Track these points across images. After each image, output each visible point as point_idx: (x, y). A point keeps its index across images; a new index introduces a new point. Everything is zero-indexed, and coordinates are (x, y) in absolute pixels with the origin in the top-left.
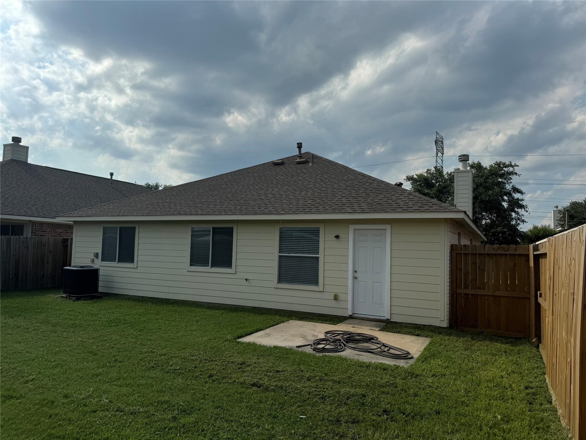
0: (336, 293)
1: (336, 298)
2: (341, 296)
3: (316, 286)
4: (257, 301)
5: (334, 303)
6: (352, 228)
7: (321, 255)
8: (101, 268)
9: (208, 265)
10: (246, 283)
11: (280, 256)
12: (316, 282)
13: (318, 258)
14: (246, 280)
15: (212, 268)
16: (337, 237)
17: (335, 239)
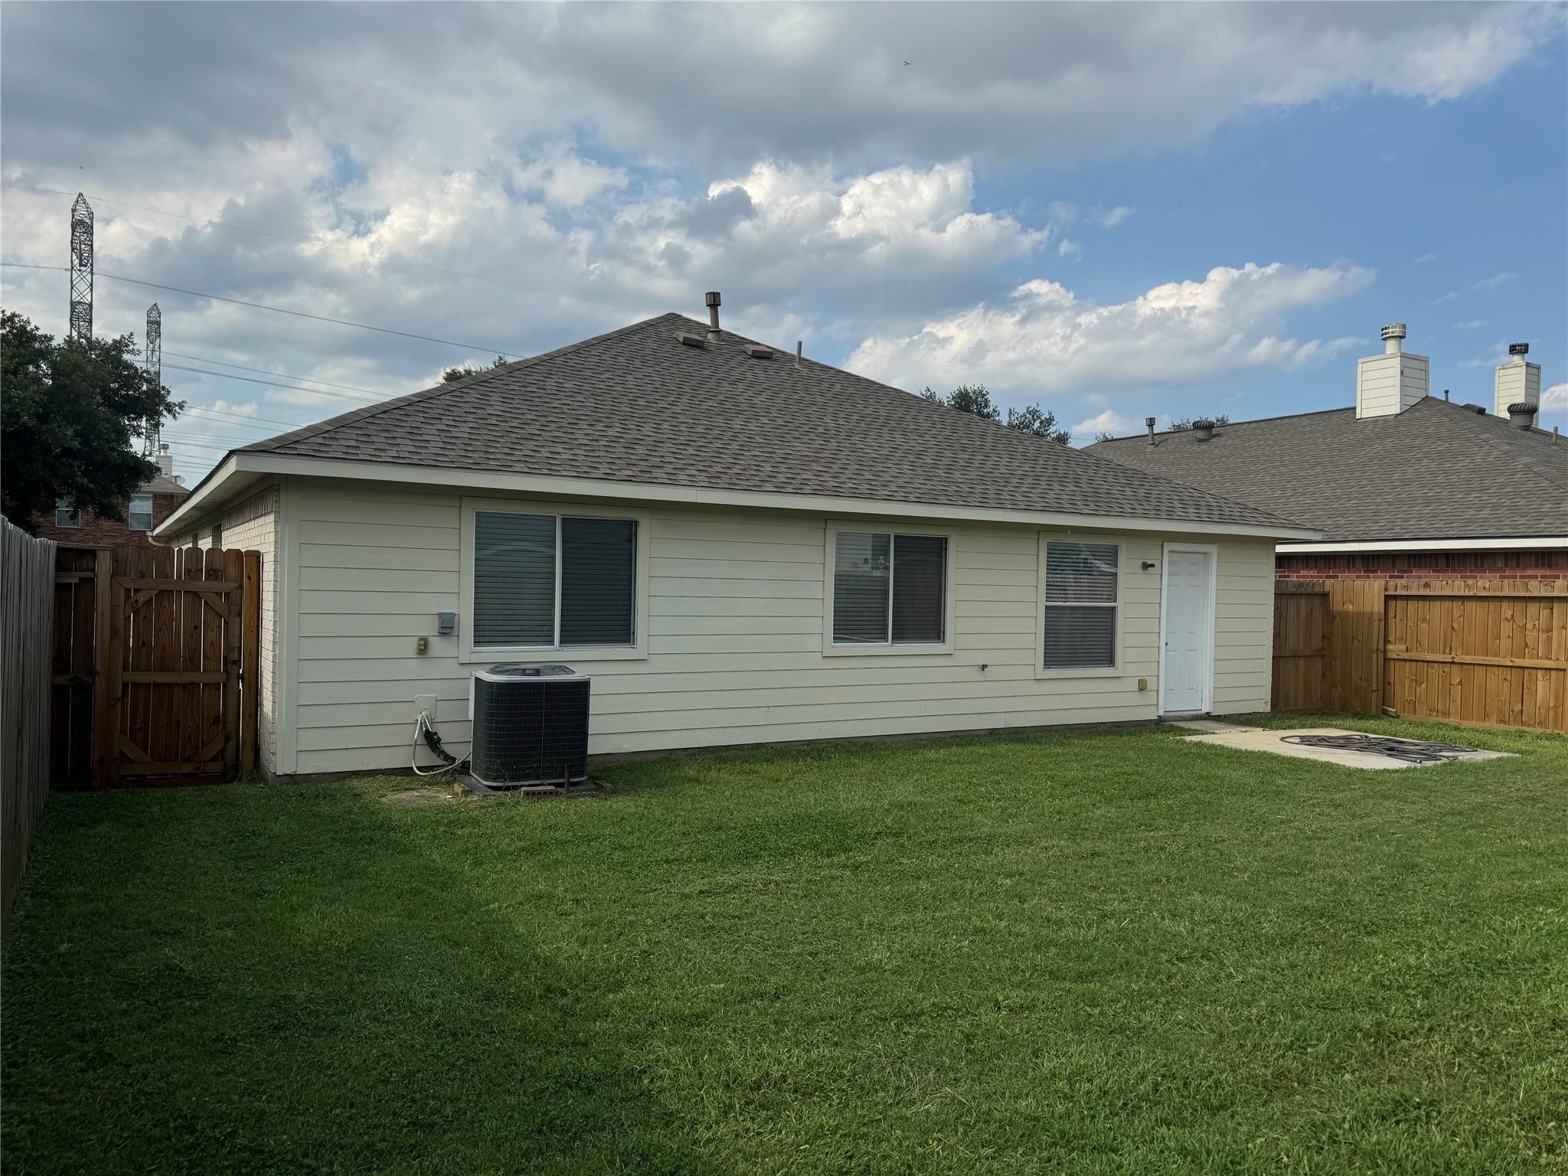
0: (1142, 678)
1: (1142, 687)
3: (1109, 666)
5: (1138, 698)
6: (1169, 547)
7: (1120, 604)
9: (885, 636)
11: (1047, 608)
12: (1111, 660)
13: (1114, 609)
14: (984, 667)
15: (896, 645)
16: (1146, 566)
17: (1141, 571)
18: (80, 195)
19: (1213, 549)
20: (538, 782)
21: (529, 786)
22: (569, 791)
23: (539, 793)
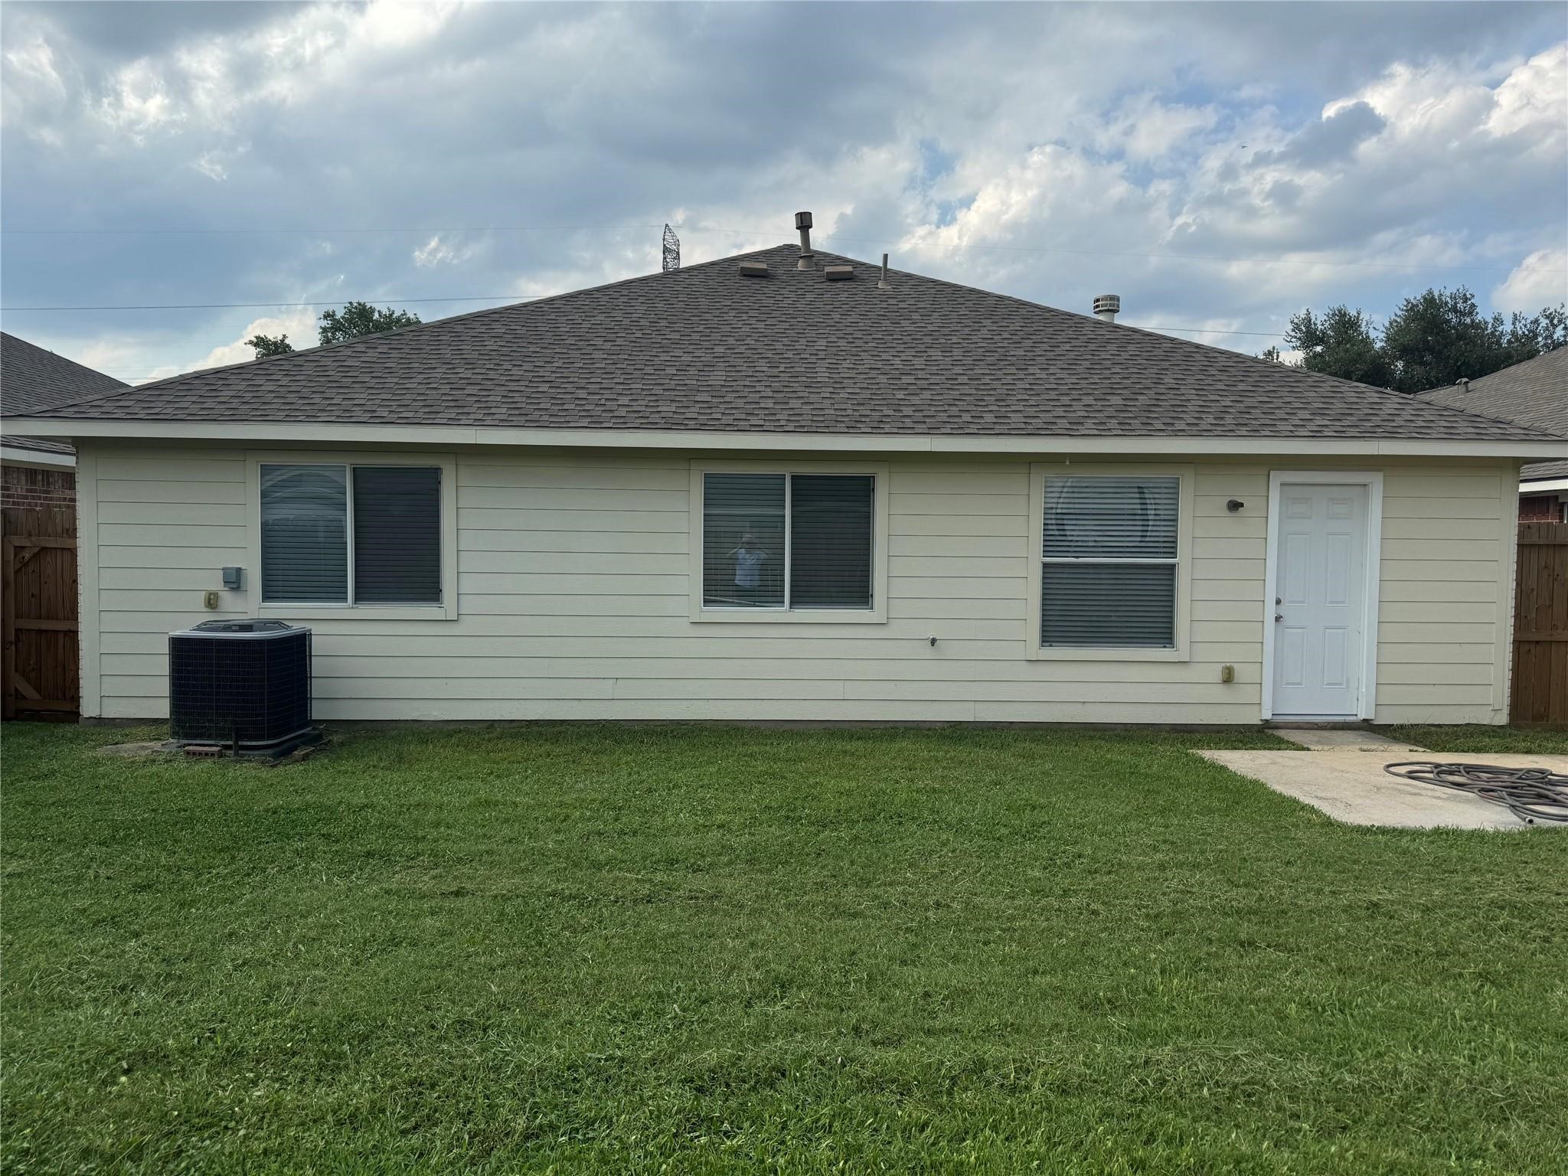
0: (1228, 665)
1: (1228, 677)
2: (1241, 672)
3: (1165, 647)
4: (967, 704)
5: (1221, 693)
6: (1277, 478)
7: (1182, 559)
8: (315, 629)
9: (779, 599)
10: (928, 652)
11: (1045, 565)
12: (1166, 637)
13: (1172, 567)
14: (933, 641)
15: (796, 610)
16: (1235, 506)
17: (1227, 513)
18: (667, 225)
19: (1376, 481)
20: (212, 742)
21: (196, 745)
22: (237, 754)
23: (200, 754)
